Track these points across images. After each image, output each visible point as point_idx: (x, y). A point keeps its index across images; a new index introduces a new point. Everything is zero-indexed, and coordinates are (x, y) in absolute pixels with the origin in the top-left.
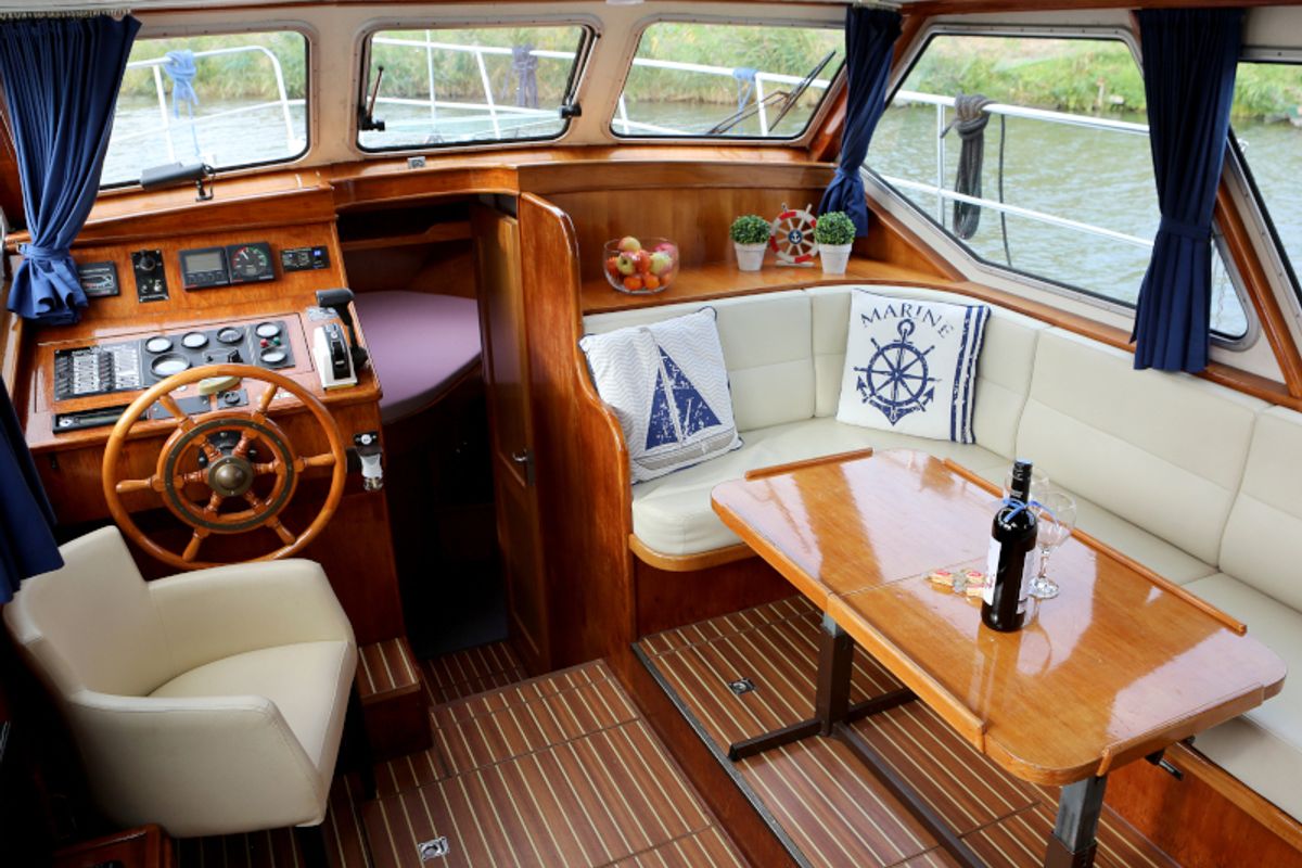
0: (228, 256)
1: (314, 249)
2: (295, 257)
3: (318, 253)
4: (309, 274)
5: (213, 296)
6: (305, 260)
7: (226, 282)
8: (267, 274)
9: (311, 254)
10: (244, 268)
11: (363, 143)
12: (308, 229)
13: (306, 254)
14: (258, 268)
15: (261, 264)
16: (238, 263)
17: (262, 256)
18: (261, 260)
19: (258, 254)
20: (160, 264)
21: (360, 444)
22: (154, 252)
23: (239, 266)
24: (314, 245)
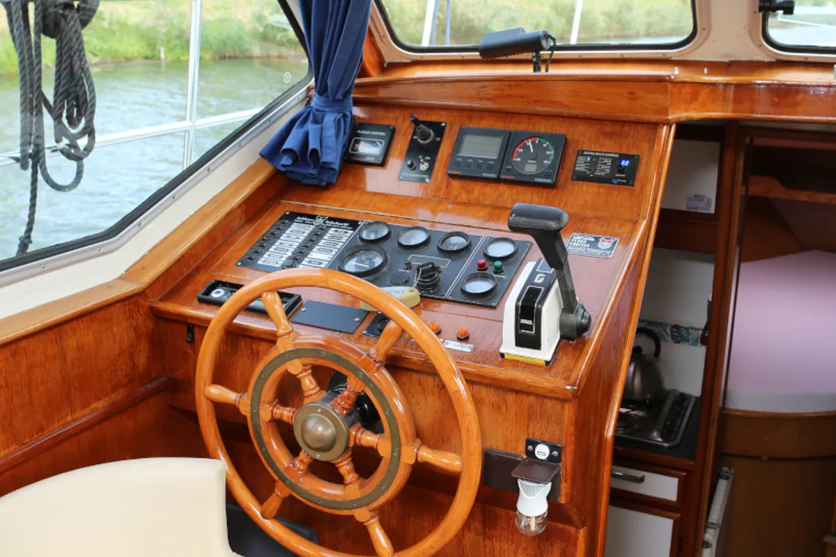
0: (510, 143)
1: (623, 157)
2: (595, 161)
3: (625, 163)
4: (603, 188)
5: (478, 190)
6: (605, 169)
7: (494, 176)
8: (547, 176)
9: (616, 162)
10: (524, 162)
11: (774, 34)
12: (626, 129)
13: (609, 162)
14: (540, 164)
15: (546, 162)
16: (520, 155)
17: (551, 153)
18: (547, 157)
19: (547, 148)
20: (438, 139)
21: (531, 454)
22: (439, 124)
23: (519, 159)
24: (624, 151)
